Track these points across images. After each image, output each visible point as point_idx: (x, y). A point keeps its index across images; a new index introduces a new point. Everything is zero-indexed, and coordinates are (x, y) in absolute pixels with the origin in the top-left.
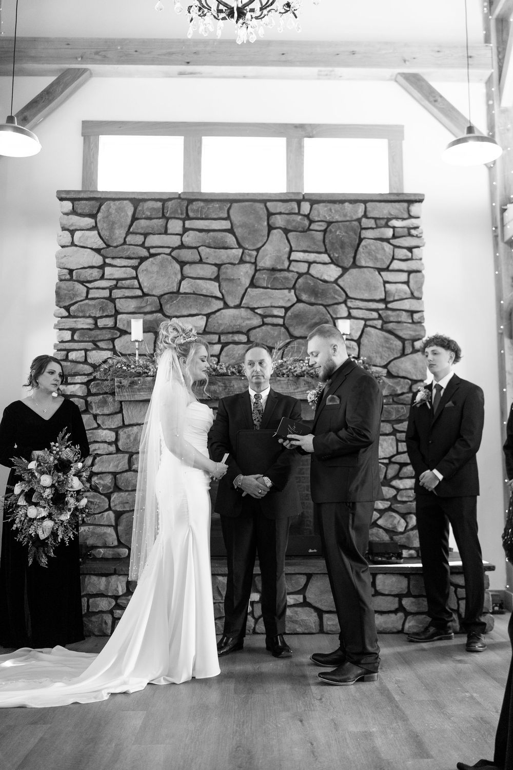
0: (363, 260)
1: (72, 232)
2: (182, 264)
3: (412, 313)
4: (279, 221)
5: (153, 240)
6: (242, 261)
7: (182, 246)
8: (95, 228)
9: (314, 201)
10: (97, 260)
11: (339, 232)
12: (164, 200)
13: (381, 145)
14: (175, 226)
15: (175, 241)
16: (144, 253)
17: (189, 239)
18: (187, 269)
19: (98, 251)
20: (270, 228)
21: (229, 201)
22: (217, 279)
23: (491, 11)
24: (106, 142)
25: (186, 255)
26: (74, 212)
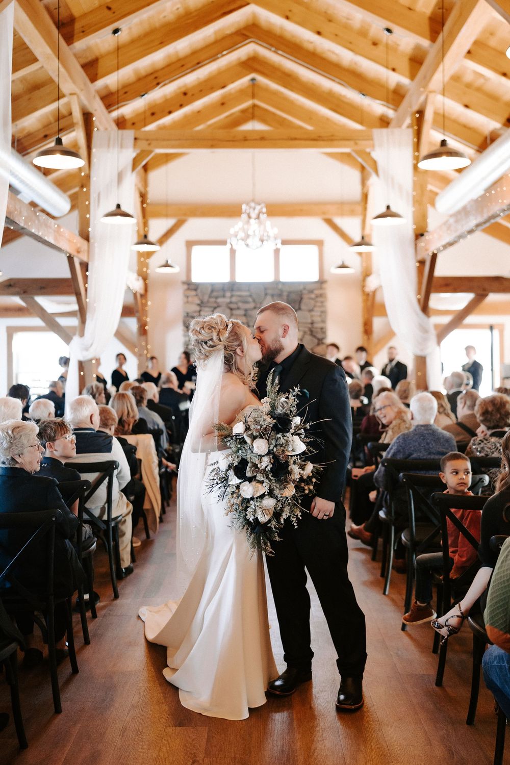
0: (303, 307)
1: (188, 297)
2: (231, 309)
3: (322, 329)
4: (270, 292)
5: (220, 300)
6: (255, 308)
7: (231, 303)
8: (196, 295)
9: (284, 283)
10: (198, 308)
11: (293, 296)
12: (224, 284)
13: (314, 249)
14: (228, 294)
15: (228, 300)
16: (215, 305)
17: (234, 299)
18: (235, 312)
19: (199, 305)
20: (266, 294)
21: (249, 285)
22: (245, 315)
23: (363, 189)
24: (196, 249)
25: (232, 306)
26: (188, 289)
